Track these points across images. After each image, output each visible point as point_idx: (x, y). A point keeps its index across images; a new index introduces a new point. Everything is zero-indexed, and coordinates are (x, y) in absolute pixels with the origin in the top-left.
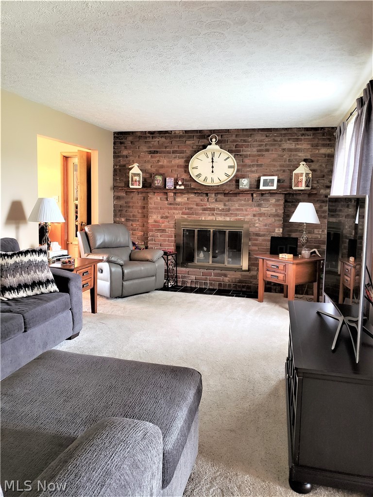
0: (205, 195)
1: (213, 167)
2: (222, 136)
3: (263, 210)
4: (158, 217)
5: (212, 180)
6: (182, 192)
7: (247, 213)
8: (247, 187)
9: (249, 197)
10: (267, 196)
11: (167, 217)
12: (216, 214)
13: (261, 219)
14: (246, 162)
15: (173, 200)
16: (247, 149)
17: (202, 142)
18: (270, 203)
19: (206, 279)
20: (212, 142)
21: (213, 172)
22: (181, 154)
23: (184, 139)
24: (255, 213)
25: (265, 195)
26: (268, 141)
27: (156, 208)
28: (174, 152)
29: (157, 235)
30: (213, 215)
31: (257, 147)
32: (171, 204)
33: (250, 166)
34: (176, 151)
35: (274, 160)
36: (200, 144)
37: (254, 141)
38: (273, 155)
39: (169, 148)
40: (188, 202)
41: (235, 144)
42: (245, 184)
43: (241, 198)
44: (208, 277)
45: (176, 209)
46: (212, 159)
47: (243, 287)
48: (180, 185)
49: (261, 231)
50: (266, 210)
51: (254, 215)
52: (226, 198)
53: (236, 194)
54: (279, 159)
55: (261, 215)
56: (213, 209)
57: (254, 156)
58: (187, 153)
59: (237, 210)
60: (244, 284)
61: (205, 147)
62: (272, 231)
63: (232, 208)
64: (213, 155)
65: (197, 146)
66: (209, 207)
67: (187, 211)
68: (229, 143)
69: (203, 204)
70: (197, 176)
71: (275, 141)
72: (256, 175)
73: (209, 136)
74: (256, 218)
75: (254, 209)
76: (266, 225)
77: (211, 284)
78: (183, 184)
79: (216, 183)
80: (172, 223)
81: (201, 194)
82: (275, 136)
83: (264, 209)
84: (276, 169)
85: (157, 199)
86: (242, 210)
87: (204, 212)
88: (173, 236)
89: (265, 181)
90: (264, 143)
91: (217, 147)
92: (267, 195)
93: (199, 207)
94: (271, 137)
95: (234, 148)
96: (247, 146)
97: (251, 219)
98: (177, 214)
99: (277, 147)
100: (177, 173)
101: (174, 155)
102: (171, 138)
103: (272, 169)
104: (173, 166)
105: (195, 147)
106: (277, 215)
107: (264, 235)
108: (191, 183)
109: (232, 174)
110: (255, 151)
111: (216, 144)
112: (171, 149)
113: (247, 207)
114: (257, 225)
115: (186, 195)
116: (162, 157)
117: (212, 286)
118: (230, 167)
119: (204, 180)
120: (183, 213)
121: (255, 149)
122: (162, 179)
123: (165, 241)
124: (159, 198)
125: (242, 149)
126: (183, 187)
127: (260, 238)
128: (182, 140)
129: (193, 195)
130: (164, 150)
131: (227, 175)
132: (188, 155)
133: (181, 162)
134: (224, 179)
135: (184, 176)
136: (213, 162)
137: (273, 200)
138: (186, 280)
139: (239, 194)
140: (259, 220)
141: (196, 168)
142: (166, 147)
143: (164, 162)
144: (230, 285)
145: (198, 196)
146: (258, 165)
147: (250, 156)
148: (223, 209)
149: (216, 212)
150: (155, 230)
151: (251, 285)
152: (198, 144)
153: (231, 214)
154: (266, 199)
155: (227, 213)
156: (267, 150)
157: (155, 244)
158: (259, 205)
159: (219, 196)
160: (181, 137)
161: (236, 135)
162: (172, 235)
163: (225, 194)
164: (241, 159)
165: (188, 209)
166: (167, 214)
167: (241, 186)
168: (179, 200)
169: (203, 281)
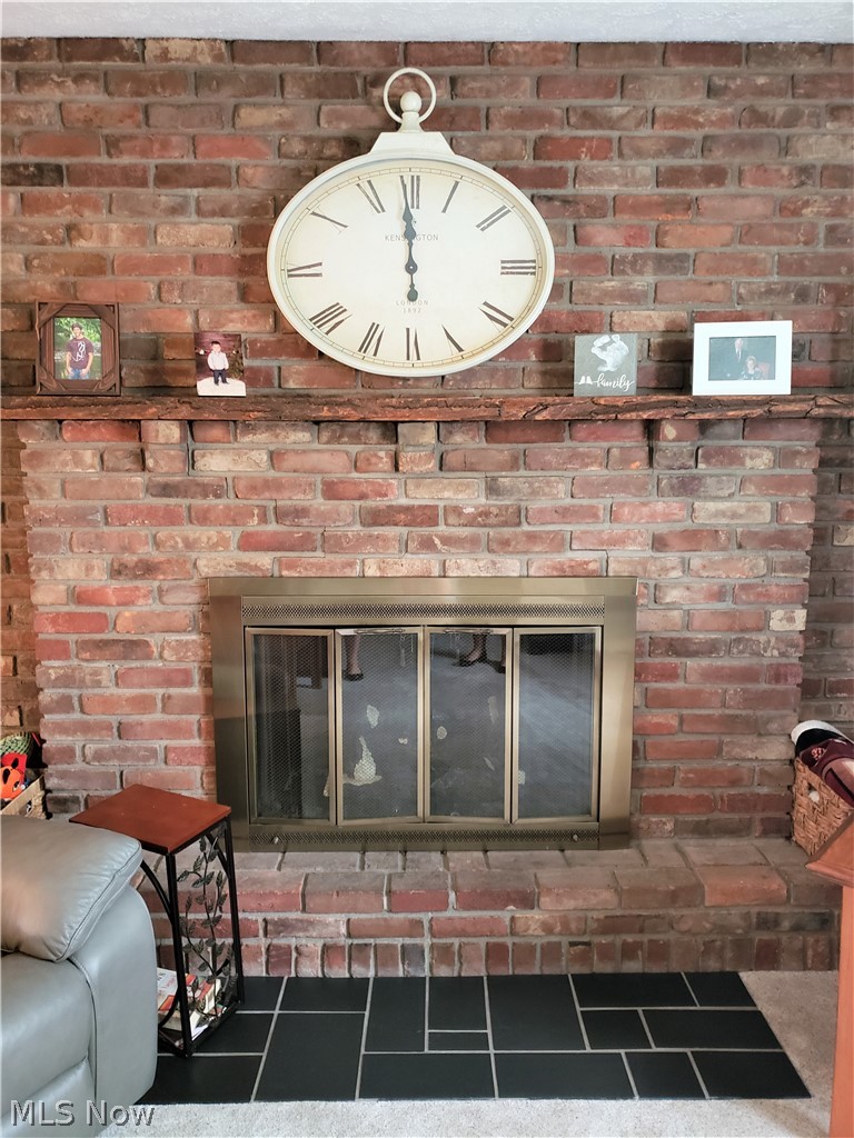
0: (374, 434)
1: (411, 267)
2: (453, 81)
3: (708, 511)
4: (89, 569)
5: (413, 346)
6: (232, 416)
7: (618, 529)
8: (626, 385)
9: (633, 439)
10: (728, 438)
11: (148, 569)
12: (446, 541)
13: (696, 561)
14: (600, 239)
15: (178, 465)
16: (599, 166)
17: (339, 117)
18: (739, 472)
19: (415, 928)
20: (399, 112)
21: (413, 296)
22: (214, 191)
23: (225, 97)
24: (662, 528)
25: (716, 430)
26: (723, 121)
27: (79, 517)
28: (166, 177)
29: (96, 673)
30: (427, 545)
31: (658, 154)
32: (166, 490)
33: (615, 266)
34: (180, 169)
35: (748, 233)
36: (326, 129)
37: (640, 123)
38: (747, 203)
39: (132, 152)
40: (272, 474)
41: (532, 134)
42: (609, 367)
43: (583, 448)
44: (425, 917)
45: (203, 518)
46: (408, 217)
47: (629, 951)
48: (221, 376)
49: (696, 623)
50: (723, 514)
51: (659, 543)
52: (502, 451)
53: (557, 428)
54: (779, 226)
55: (694, 538)
56: (427, 516)
57: (640, 207)
58: (248, 183)
59: (564, 514)
60: (630, 939)
61: (355, 146)
62: (750, 623)
63: (535, 505)
64: (411, 189)
65: (308, 140)
66: (403, 501)
67: (272, 527)
68: (496, 129)
69: (364, 488)
70: (318, 320)
71: (759, 118)
72: (657, 319)
73: (379, 80)
74: (671, 558)
75: (660, 506)
76: (719, 595)
77: (443, 953)
78: (235, 370)
79: (436, 360)
80: (185, 602)
81: (351, 429)
82: (762, 92)
83: (712, 506)
84: (759, 282)
85: (78, 461)
86: (591, 514)
87: (376, 531)
88: (196, 677)
89: (720, 347)
90: (697, 134)
91: (437, 142)
92: (729, 429)
93: (344, 506)
94: (738, 94)
95: (527, 162)
96: (602, 150)
97: (643, 563)
98: (213, 547)
99: (767, 156)
100: (193, 302)
101: (167, 197)
102: (141, 84)
103: (744, 282)
104: (161, 264)
105: (297, 147)
106: (781, 539)
107: (711, 648)
108: (284, 361)
109: (529, 309)
110: (644, 181)
111: (427, 126)
112: (144, 153)
113: (621, 497)
114: (673, 595)
115: (262, 437)
116: (96, 208)
117: (450, 963)
118: (512, 268)
119: (363, 348)
120: (249, 543)
121: (645, 168)
122: (102, 339)
123: (144, 704)
124: (89, 456)
125: (570, 165)
126: (236, 388)
127: (690, 662)
128: (213, 98)
129: (300, 437)
130: (104, 160)
131: (496, 315)
132: (254, 195)
133: (217, 235)
134: (483, 341)
135: (241, 321)
136: (410, 234)
137: (759, 458)
138: (293, 942)
139: (571, 423)
140: (686, 567)
141: (309, 271)
142: (113, 145)
143: (105, 238)
144: (551, 951)
145: (335, 439)
146: (664, 263)
147: (617, 204)
148: (486, 514)
149: (442, 528)
150: (83, 645)
151: (671, 936)
152: (315, 132)
153: (532, 537)
154: (720, 451)
155: (507, 531)
156: (715, 176)
157: (85, 728)
158: (687, 487)
159: (458, 438)
160: (202, 80)
161: (539, 82)
162: (187, 673)
163: (494, 428)
164: (570, 223)
165: (280, 515)
166: (147, 551)
167: (583, 381)
168: (216, 462)
169: (399, 942)
